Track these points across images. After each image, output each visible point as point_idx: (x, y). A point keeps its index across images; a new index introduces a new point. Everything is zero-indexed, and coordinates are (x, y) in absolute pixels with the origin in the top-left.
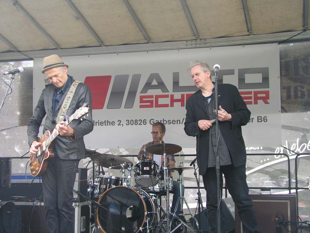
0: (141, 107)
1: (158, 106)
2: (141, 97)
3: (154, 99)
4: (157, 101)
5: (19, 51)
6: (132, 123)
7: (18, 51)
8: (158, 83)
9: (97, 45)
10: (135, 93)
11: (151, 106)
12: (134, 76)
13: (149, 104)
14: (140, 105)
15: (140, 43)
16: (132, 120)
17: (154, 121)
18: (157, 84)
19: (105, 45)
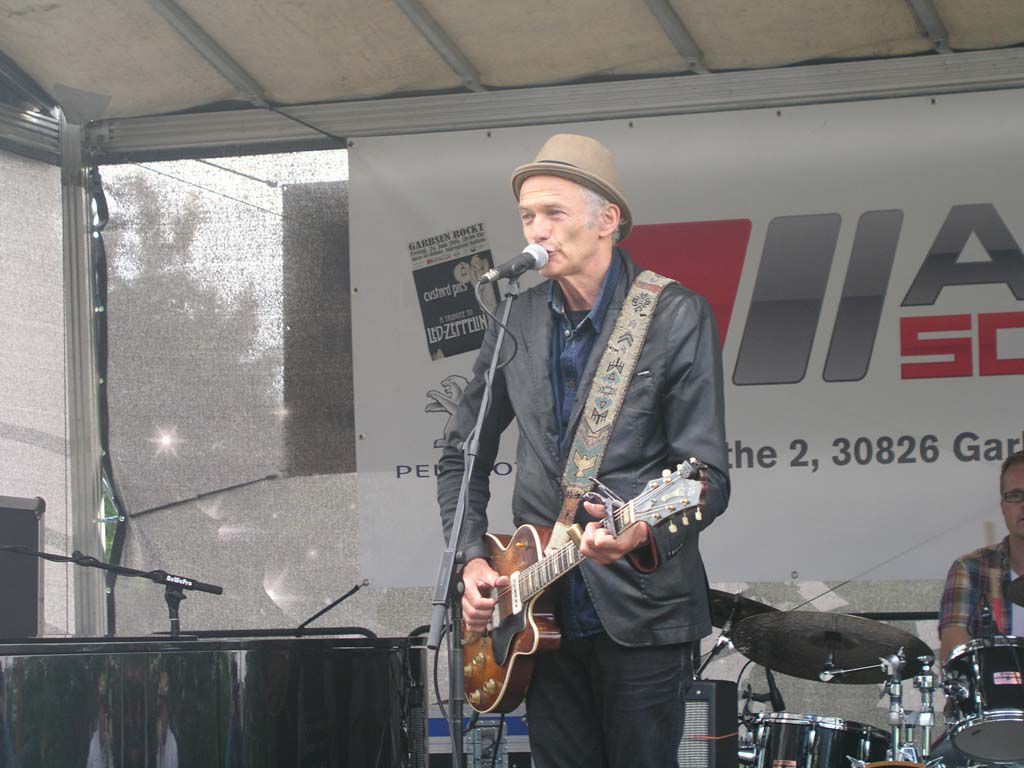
0: (909, 372)
1: (994, 366)
2: (909, 327)
3: (973, 334)
4: (988, 345)
5: (273, 105)
6: (863, 456)
7: (266, 101)
8: (991, 253)
9: (674, 69)
10: (876, 302)
11: (961, 369)
12: (867, 220)
13: (949, 358)
14: (903, 366)
15: (895, 52)
16: (863, 440)
17: (976, 443)
18: (986, 258)
19: (713, 67)
